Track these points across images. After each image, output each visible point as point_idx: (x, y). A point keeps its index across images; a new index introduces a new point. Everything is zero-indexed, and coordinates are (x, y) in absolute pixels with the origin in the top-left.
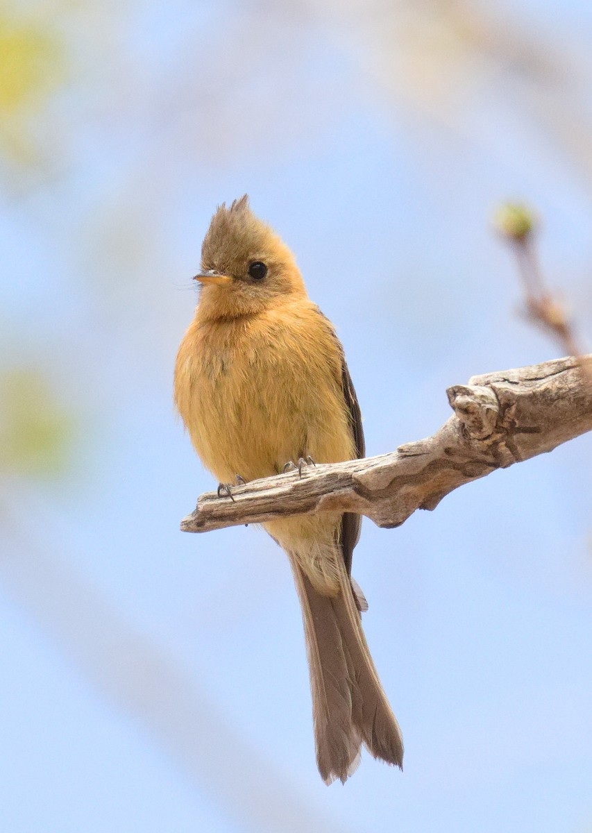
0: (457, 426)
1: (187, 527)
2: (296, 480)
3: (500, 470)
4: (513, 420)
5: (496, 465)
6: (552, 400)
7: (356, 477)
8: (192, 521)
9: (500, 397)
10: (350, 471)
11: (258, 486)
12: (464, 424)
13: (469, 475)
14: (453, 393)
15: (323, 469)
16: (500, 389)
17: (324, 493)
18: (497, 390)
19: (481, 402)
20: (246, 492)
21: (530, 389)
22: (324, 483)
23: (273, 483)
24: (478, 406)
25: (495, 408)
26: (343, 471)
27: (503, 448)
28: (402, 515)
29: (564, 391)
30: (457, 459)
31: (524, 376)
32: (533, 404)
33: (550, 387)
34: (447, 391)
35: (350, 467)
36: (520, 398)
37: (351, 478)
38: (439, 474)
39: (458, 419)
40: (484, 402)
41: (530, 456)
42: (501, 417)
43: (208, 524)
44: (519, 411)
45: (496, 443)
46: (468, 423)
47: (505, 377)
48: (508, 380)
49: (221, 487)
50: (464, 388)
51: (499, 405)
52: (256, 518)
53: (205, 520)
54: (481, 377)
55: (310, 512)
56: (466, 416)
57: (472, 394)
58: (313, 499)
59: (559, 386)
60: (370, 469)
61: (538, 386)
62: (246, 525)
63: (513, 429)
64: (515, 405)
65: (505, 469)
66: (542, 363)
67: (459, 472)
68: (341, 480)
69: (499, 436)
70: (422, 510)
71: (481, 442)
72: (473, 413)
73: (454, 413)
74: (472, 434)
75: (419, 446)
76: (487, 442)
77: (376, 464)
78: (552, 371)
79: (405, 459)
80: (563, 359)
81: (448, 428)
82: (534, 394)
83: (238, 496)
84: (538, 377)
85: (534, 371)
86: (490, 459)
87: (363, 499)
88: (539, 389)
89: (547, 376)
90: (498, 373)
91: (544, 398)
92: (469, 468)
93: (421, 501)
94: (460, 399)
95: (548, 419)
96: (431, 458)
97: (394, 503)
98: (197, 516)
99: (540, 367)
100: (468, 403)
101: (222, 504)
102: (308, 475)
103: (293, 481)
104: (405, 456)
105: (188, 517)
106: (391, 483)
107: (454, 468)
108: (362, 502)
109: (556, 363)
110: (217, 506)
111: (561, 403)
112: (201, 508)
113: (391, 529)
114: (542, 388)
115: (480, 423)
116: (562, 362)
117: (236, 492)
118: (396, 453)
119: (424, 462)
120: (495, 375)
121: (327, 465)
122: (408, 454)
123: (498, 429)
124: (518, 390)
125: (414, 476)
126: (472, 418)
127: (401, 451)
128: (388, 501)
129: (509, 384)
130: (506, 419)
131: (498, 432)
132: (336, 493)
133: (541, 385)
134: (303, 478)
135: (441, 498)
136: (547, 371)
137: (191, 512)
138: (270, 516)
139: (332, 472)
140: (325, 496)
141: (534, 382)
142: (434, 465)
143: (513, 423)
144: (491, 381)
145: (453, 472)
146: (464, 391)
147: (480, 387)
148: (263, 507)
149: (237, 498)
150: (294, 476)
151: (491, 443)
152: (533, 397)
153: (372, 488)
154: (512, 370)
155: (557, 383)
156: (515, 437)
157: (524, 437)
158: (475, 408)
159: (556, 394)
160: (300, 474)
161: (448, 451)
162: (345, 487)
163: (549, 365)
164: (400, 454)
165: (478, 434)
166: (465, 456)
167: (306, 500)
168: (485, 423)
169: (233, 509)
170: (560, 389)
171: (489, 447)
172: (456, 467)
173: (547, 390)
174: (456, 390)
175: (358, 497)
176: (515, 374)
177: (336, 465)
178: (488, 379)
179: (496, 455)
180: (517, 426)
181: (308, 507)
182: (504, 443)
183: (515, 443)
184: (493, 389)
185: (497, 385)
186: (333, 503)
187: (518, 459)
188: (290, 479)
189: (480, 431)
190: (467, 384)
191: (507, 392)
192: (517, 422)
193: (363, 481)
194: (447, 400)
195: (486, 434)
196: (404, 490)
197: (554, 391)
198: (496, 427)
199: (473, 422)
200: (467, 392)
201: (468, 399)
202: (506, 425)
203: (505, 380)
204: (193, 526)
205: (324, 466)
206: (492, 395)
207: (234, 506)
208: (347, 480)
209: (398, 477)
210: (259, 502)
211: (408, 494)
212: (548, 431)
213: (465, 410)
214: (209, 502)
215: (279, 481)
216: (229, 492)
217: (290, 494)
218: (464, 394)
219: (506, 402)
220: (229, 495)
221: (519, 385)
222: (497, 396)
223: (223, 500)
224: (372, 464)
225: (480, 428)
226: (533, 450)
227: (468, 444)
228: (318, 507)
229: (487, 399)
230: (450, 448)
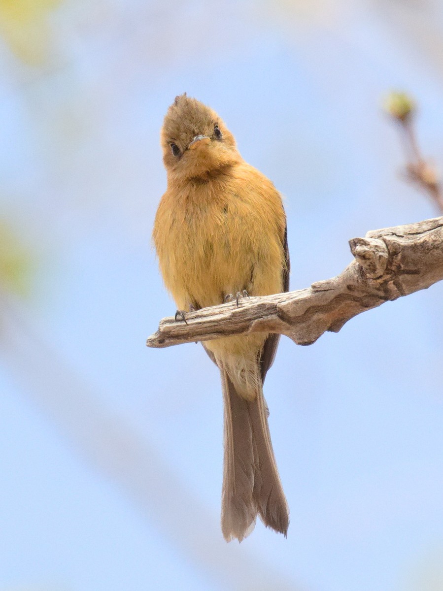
0: (357, 268)
1: (152, 344)
2: (234, 309)
3: (389, 302)
4: (399, 264)
5: (386, 299)
6: (429, 250)
7: (280, 306)
8: (154, 340)
9: (389, 247)
10: (275, 302)
11: (205, 313)
12: (361, 268)
13: (366, 306)
14: (354, 243)
15: (255, 300)
16: (389, 241)
17: (255, 319)
18: (387, 242)
19: (375, 251)
20: (197, 317)
21: (412, 241)
22: (256, 311)
23: (217, 311)
24: (372, 253)
25: (385, 255)
26: (270, 302)
27: (391, 286)
28: (314, 336)
29: (438, 242)
30: (356, 294)
31: (407, 231)
32: (415, 252)
33: (427, 239)
34: (350, 242)
35: (276, 299)
36: (405, 248)
37: (276, 307)
38: (343, 305)
39: (358, 264)
40: (377, 251)
41: (412, 292)
42: (390, 262)
43: (167, 341)
44: (404, 257)
45: (386, 282)
46: (365, 266)
47: (393, 232)
48: (395, 234)
49: (178, 313)
50: (363, 240)
51: (389, 253)
52: (204, 337)
53: (165, 339)
54: (375, 232)
55: (245, 333)
56: (363, 261)
57: (369, 245)
58: (247, 323)
59: (434, 239)
60: (290, 301)
61: (418, 238)
62: (196, 343)
63: (399, 271)
64: (401, 253)
65: (393, 301)
66: (421, 221)
67: (358, 304)
68: (268, 309)
69: (389, 276)
70: (330, 332)
71: (375, 281)
72: (369, 259)
73: (355, 259)
74: (368, 275)
75: (328, 283)
76: (379, 281)
77: (295, 297)
78: (429, 228)
79: (317, 293)
80: (437, 219)
81: (350, 270)
82: (415, 245)
83: (190, 320)
84: (419, 232)
85: (415, 227)
86: (381, 294)
87: (284, 323)
88: (419, 241)
89: (425, 231)
90: (388, 228)
91: (423, 247)
92: (366, 300)
93: (329, 325)
94: (359, 248)
95: (425, 264)
96: (337, 292)
97: (309, 327)
98: (158, 336)
99: (420, 225)
100: (365, 251)
101: (178, 326)
102: (243, 305)
103: (232, 309)
104: (317, 291)
105: (152, 336)
106: (306, 312)
107: (354, 300)
108: (284, 326)
109: (432, 221)
110: (174, 328)
111: (436, 252)
112: (162, 330)
113: (306, 346)
114: (422, 240)
115: (374, 266)
116: (437, 221)
117: (188, 317)
118: (310, 289)
119: (331, 295)
120: (387, 230)
121: (258, 297)
122: (319, 289)
123: (388, 271)
124: (403, 242)
125: (323, 306)
126: (368, 262)
127: (314, 287)
128: (304, 325)
129: (396, 237)
130: (394, 264)
131: (387, 274)
132: (265, 318)
133: (420, 238)
134: (240, 307)
135: (345, 323)
136: (425, 227)
137: (155, 333)
138: (214, 336)
139: (262, 303)
140: (256, 320)
141: (415, 235)
142: (339, 298)
143: (399, 267)
144: (383, 235)
145: (353, 303)
146: (362, 242)
147: (374, 239)
148: (209, 329)
149: (189, 322)
150: (233, 305)
151: (382, 282)
152: (414, 247)
153: (292, 315)
154: (399, 227)
155: (433, 237)
156: (401, 277)
157: (408, 277)
158: (370, 255)
159: (432, 245)
160: (238, 304)
161: (349, 288)
162: (271, 314)
163: (427, 223)
164: (313, 290)
165: (372, 275)
166: (363, 291)
167: (242, 324)
168: (378, 266)
169: (186, 330)
170: (435, 241)
171: (381, 284)
172: (355, 299)
173: (425, 242)
174: (356, 241)
175: (281, 321)
176: (401, 229)
177: (265, 297)
178: (381, 233)
179: (386, 291)
180: (402, 269)
181: (243, 329)
182: (392, 282)
183: (400, 282)
184: (385, 241)
185: (387, 238)
186: (262, 326)
187: (403, 294)
188: (230, 308)
189: (374, 273)
190: (364, 237)
191: (394, 243)
192: (402, 266)
193: (285, 310)
194: (350, 249)
195: (379, 275)
196: (316, 317)
197: (431, 242)
198: (386, 270)
199: (369, 266)
200: (365, 243)
201: (365, 248)
202: (394, 268)
203: (393, 234)
204: (156, 343)
205: (255, 298)
206: (384, 246)
207: (187, 328)
208: (273, 309)
209: (313, 307)
210: (205, 325)
211: (319, 320)
212: (426, 273)
213: (363, 256)
214: (168, 325)
215: (221, 310)
216: (184, 317)
217: (230, 319)
218: (362, 244)
219: (394, 251)
220: (184, 320)
221: (404, 238)
222: (387, 246)
223: (179, 324)
224: (292, 297)
225: (374, 270)
226: (414, 287)
227: (365, 283)
228: (251, 329)
229: (380, 248)
230: (351, 285)
